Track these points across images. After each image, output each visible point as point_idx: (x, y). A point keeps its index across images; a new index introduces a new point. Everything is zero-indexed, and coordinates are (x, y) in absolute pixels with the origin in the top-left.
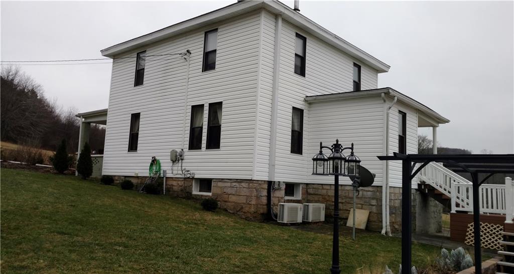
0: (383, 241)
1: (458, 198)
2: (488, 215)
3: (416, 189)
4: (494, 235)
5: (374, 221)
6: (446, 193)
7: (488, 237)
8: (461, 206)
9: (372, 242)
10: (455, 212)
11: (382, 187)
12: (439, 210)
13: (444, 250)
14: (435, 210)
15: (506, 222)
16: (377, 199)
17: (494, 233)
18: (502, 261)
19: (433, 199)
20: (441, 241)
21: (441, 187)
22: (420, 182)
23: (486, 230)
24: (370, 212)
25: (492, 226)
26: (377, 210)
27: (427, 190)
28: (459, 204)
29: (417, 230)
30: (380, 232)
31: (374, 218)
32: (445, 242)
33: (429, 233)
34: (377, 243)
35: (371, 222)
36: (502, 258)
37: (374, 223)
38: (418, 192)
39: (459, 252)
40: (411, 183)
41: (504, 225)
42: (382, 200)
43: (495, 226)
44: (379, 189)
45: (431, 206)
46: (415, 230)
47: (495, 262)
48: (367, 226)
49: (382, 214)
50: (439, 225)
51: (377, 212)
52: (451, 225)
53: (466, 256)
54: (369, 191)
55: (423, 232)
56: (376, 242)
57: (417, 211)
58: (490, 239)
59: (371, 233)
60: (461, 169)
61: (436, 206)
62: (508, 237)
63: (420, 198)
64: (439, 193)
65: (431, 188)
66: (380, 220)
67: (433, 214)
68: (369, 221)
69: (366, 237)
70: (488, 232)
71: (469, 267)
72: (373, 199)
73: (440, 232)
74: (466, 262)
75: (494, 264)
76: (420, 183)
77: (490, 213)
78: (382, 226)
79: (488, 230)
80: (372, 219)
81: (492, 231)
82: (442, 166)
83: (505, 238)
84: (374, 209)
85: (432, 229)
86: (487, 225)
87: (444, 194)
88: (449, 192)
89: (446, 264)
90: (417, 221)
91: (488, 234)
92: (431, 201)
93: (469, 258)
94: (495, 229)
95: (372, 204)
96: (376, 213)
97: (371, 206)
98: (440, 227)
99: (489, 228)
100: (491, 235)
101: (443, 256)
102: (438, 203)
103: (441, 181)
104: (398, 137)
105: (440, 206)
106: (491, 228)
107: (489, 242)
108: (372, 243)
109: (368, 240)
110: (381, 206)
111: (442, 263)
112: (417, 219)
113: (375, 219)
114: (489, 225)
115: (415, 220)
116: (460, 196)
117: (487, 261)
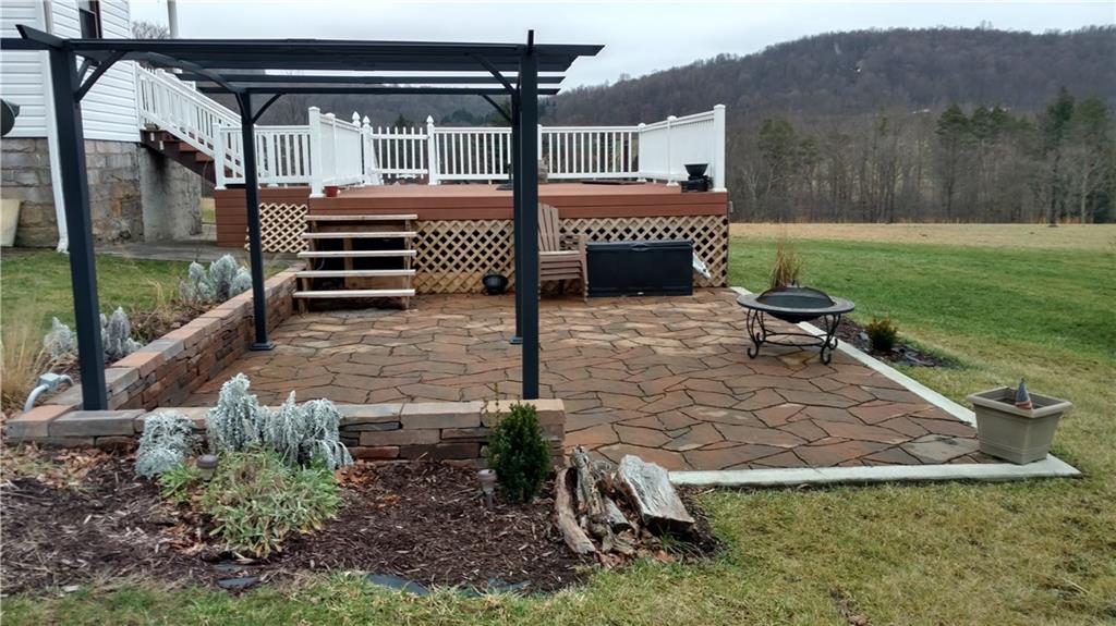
0: (60, 266)
1: (228, 157)
2: (286, 187)
3: (136, 143)
4: (296, 226)
5: (37, 225)
6: (203, 148)
7: (286, 230)
8: (234, 174)
9: (28, 271)
10: (224, 188)
11: (46, 138)
12: (195, 188)
13: (195, 265)
14: (185, 189)
15: (311, 196)
16: (37, 171)
17: (297, 222)
18: (304, 270)
19: (177, 164)
20: (194, 249)
21: (192, 135)
22: (145, 125)
23: (282, 217)
24: (22, 204)
25: (293, 209)
26: (42, 197)
27: (161, 143)
28: (231, 171)
29: (146, 234)
30: (55, 248)
31: (36, 217)
32: (207, 250)
33: (176, 237)
34: (44, 274)
35: (28, 226)
36: (304, 265)
37: (36, 229)
38: (143, 150)
39: (225, 266)
40: (78, 108)
41: (308, 202)
42: (49, 171)
43: (298, 209)
44: (39, 144)
45: (175, 179)
46: (142, 234)
47: (292, 274)
48: (17, 238)
49: (53, 205)
50: (195, 218)
51: (41, 202)
52: (217, 216)
53: (238, 271)
54: (12, 151)
55: (161, 237)
56: (41, 270)
57: (143, 193)
58: (280, 234)
59: (29, 253)
60: (214, 85)
61: (186, 179)
62: (314, 224)
63: (149, 162)
64: (191, 149)
65: (172, 140)
66: (52, 219)
67: (181, 196)
68: (20, 225)
69: (14, 262)
70: (287, 222)
71: (243, 290)
72: (27, 169)
73: (198, 232)
74: (238, 283)
75: (291, 278)
76: (145, 128)
77: (289, 184)
78: (58, 233)
79: (286, 217)
80: (28, 220)
81: (292, 217)
82: (194, 90)
83: (313, 226)
84: (33, 195)
85: (181, 229)
86: (283, 208)
87: (199, 151)
88: (210, 146)
89: (199, 292)
90: (144, 215)
91: (286, 226)
92: (174, 168)
93: (244, 273)
94: (298, 213)
95: (25, 183)
96: (39, 204)
97: (22, 189)
98: (200, 223)
99: (288, 213)
100: (291, 226)
101: (193, 277)
102: (189, 172)
103: (191, 125)
104: (77, 15)
105: (195, 178)
106: (292, 213)
107: (289, 239)
108: (26, 275)
109: (17, 270)
110: (51, 185)
111: (191, 292)
112: (144, 210)
113: (38, 218)
114: (288, 208)
115: (141, 213)
116: (233, 153)
117: (279, 274)
